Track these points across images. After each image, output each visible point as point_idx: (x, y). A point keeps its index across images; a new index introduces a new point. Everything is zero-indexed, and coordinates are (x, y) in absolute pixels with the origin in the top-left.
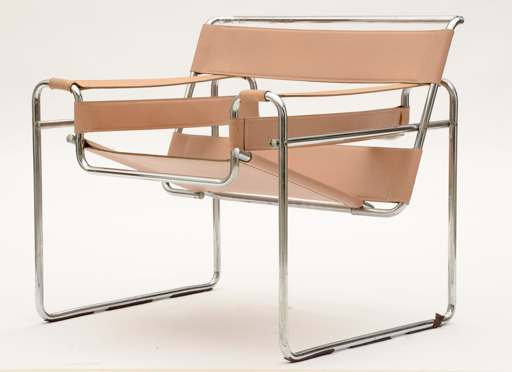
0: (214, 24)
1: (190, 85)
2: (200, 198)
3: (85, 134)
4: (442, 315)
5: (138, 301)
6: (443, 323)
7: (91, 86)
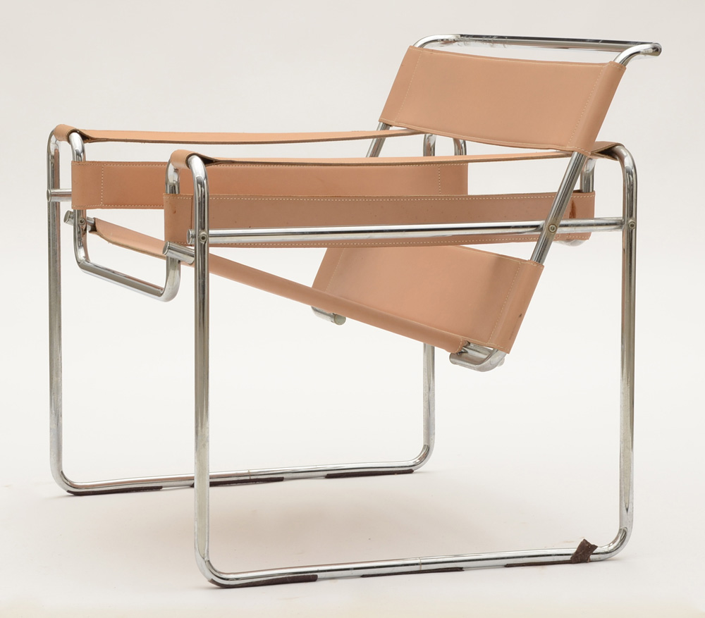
0: (426, 47)
1: (375, 139)
2: (335, 322)
3: (87, 210)
4: (592, 543)
5: (252, 477)
6: (592, 557)
7: (110, 138)
